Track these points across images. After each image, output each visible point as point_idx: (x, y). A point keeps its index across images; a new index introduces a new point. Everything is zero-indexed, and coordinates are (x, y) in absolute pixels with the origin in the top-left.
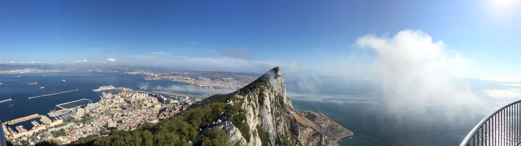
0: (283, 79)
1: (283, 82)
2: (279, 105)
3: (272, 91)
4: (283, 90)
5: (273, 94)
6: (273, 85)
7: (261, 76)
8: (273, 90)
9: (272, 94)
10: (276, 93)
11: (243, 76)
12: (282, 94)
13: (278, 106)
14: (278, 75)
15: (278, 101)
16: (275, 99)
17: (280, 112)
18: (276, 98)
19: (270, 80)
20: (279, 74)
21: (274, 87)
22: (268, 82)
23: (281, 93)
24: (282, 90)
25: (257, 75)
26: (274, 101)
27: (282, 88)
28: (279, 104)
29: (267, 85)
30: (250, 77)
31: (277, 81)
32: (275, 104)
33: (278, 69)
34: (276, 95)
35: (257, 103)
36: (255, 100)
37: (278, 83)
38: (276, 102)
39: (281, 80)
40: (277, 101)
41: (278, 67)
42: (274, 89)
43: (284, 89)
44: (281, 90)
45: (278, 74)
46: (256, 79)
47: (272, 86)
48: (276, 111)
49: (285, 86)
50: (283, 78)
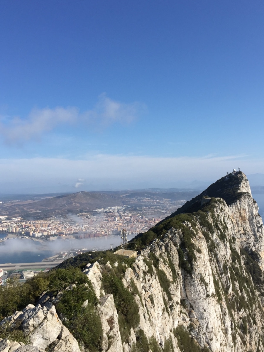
0: (256, 204)
1: (255, 212)
2: (244, 278)
3: (222, 237)
4: (258, 234)
5: (226, 246)
6: (227, 220)
7: (195, 197)
8: (226, 234)
9: (222, 246)
10: (234, 243)
11: (146, 199)
12: (254, 246)
13: (242, 280)
14: (242, 194)
15: (240, 264)
16: (234, 260)
17: (249, 296)
18: (235, 256)
19: (216, 207)
20: (244, 191)
21: (229, 226)
22: (210, 214)
23: (252, 244)
24: (255, 235)
25: (183, 194)
26: (229, 264)
27: (253, 230)
28: (245, 274)
29: (208, 222)
30: (166, 201)
31: (239, 210)
32: (231, 273)
33: (239, 176)
34: (235, 249)
35: (177, 268)
36: (169, 260)
37: (240, 214)
38: (236, 269)
39: (249, 205)
40: (237, 265)
41: (240, 172)
42: (230, 233)
43: (258, 231)
44: (251, 234)
45: (239, 191)
46: (181, 206)
47: (222, 225)
48: (237, 294)
49: (261, 223)
50: (255, 202)
